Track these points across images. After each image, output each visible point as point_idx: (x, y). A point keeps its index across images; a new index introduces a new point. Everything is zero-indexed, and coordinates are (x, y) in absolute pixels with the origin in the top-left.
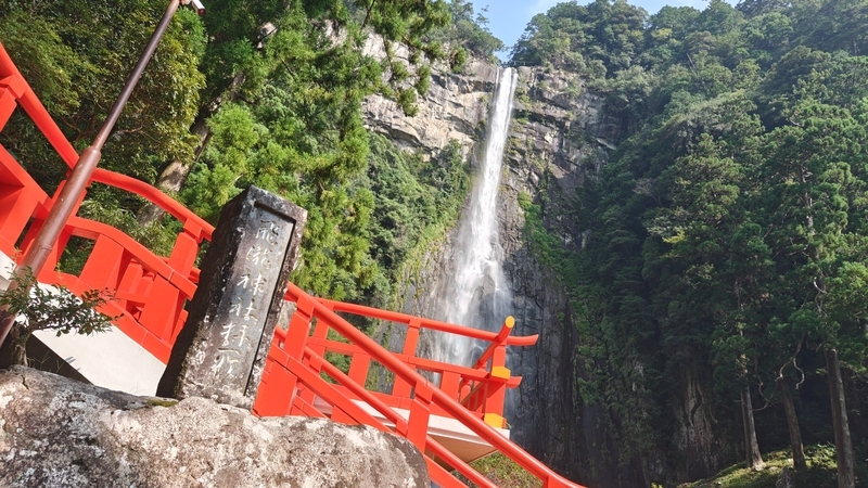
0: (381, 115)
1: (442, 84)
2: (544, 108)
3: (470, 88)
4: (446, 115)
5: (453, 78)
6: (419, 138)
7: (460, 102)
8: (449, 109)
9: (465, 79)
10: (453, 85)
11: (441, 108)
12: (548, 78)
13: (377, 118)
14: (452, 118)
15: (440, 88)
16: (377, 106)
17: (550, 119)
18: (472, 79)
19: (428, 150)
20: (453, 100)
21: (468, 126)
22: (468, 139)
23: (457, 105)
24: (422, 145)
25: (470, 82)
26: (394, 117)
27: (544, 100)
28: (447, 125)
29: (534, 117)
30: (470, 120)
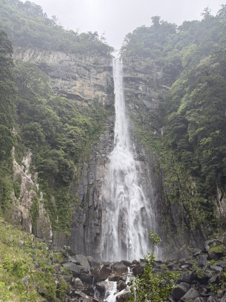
1: (89, 70)
3: (102, 70)
4: (92, 84)
5: (93, 67)
6: (81, 96)
8: (93, 81)
9: (99, 66)
11: (89, 81)
12: (136, 61)
14: (95, 85)
15: (87, 72)
17: (140, 79)
18: (102, 66)
19: (86, 101)
20: (94, 77)
22: (104, 94)
23: (97, 79)
24: (82, 99)
30: (104, 85)
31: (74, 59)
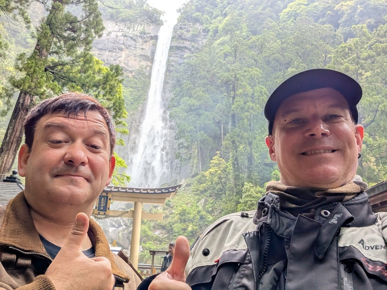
0: (107, 60)
1: (135, 40)
2: (183, 43)
4: (138, 55)
5: (139, 36)
6: (126, 67)
7: (144, 47)
8: (139, 52)
9: (145, 36)
10: (140, 40)
11: (135, 51)
12: (184, 28)
13: (106, 62)
14: (141, 55)
15: (134, 42)
16: (106, 56)
17: (186, 48)
19: (131, 72)
20: (140, 47)
21: (148, 58)
22: (149, 63)
23: (142, 49)
24: (127, 70)
25: (148, 37)
26: (115, 60)
27: (182, 39)
28: (138, 59)
29: (178, 48)
30: (149, 55)
31: (122, 29)
